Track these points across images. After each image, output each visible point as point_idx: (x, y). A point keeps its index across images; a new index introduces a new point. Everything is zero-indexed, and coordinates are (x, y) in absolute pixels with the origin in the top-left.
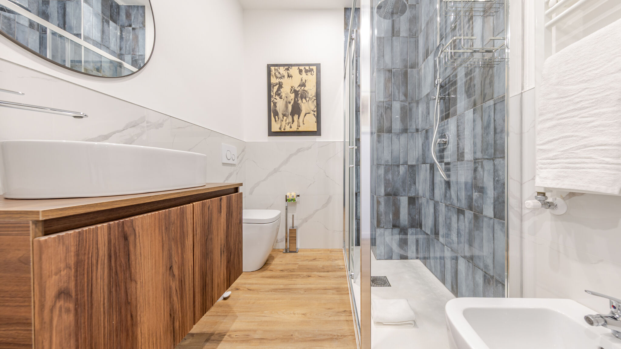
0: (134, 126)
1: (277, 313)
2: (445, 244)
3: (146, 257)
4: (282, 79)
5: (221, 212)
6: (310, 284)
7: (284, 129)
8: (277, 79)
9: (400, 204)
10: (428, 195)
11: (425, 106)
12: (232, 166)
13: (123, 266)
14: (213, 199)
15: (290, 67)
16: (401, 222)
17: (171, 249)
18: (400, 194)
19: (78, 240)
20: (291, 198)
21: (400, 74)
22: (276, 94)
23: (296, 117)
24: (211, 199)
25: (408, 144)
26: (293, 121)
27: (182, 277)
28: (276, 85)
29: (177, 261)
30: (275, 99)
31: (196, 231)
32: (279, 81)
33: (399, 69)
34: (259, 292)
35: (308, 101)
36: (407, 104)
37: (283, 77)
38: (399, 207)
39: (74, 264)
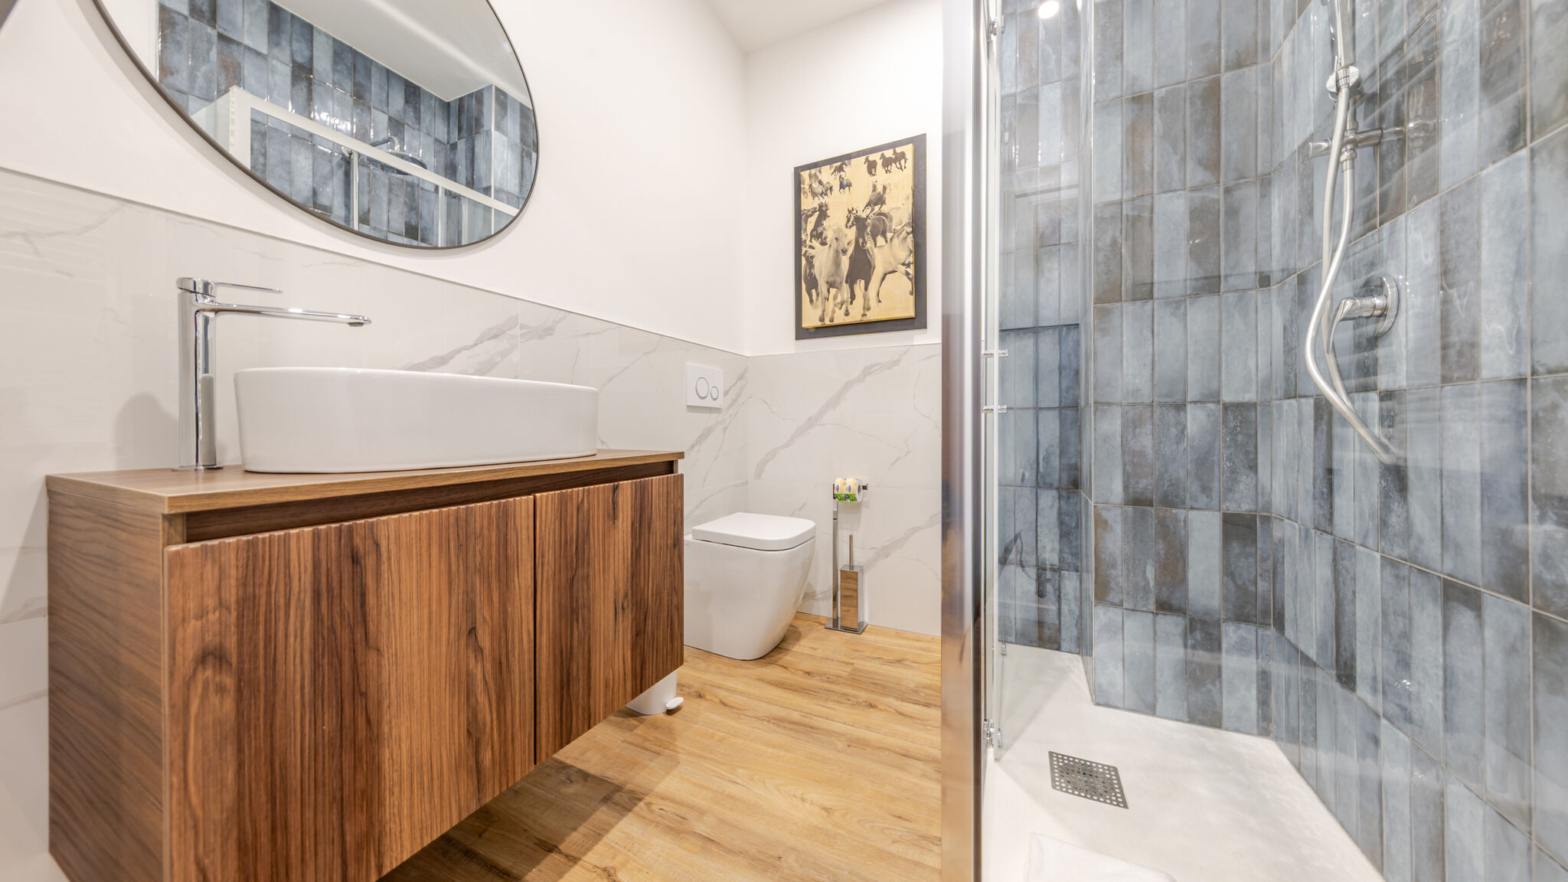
0: (495, 337)
1: (765, 783)
2: (1381, 713)
3: (406, 603)
4: (826, 197)
5: (615, 518)
6: (868, 728)
7: (832, 320)
8: (816, 198)
9: (1187, 536)
10: (1307, 509)
11: (1295, 187)
12: (710, 413)
13: (349, 617)
14: (592, 487)
15: (846, 162)
16: (1191, 595)
17: (473, 591)
18: (1188, 503)
19: (245, 555)
20: (844, 491)
21: (1188, 101)
22: (812, 236)
23: (860, 286)
24: (587, 488)
25: (1220, 331)
26: (853, 297)
27: (500, 654)
28: (814, 212)
29: (488, 618)
30: (811, 247)
31: (543, 556)
32: (819, 202)
33: (1183, 85)
34: (743, 717)
35: (891, 240)
36: (1217, 194)
37: (829, 192)
38: (1181, 545)
39: (237, 602)
